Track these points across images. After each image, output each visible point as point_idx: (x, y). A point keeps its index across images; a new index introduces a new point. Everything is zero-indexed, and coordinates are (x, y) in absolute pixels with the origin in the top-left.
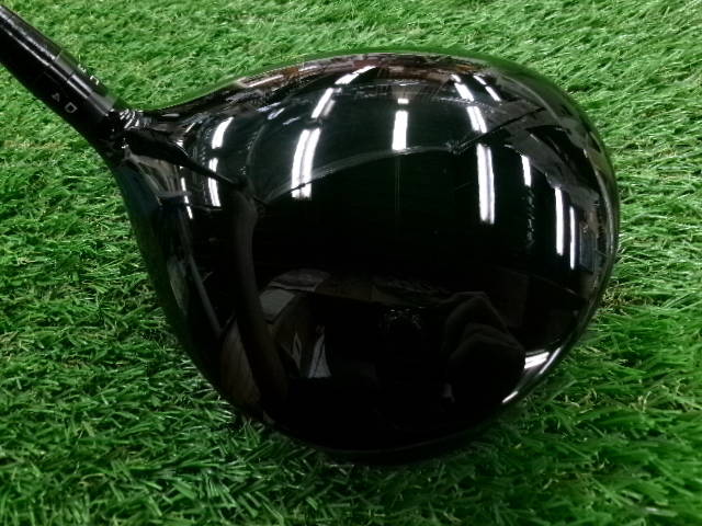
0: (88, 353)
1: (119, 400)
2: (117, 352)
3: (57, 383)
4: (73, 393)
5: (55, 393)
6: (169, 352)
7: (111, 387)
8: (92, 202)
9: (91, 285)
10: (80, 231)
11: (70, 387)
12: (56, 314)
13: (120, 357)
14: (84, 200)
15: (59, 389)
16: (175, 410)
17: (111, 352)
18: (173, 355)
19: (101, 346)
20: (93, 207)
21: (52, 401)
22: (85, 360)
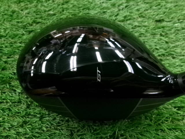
0: (18, 113)
1: (32, 129)
2: (29, 113)
3: (10, 125)
4: (16, 128)
5: (9, 128)
6: (46, 112)
7: (28, 125)
8: (8, 58)
9: (14, 88)
10: (6, 69)
11: (14, 126)
12: (4, 99)
13: (30, 114)
14: (6, 57)
15: (11, 127)
16: (51, 131)
17: (26, 113)
18: (47, 113)
19: (23, 111)
20: (9, 59)
21: (9, 131)
22: (17, 115)
